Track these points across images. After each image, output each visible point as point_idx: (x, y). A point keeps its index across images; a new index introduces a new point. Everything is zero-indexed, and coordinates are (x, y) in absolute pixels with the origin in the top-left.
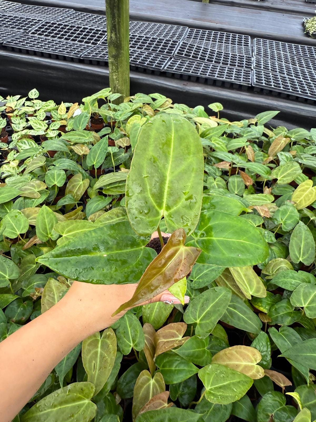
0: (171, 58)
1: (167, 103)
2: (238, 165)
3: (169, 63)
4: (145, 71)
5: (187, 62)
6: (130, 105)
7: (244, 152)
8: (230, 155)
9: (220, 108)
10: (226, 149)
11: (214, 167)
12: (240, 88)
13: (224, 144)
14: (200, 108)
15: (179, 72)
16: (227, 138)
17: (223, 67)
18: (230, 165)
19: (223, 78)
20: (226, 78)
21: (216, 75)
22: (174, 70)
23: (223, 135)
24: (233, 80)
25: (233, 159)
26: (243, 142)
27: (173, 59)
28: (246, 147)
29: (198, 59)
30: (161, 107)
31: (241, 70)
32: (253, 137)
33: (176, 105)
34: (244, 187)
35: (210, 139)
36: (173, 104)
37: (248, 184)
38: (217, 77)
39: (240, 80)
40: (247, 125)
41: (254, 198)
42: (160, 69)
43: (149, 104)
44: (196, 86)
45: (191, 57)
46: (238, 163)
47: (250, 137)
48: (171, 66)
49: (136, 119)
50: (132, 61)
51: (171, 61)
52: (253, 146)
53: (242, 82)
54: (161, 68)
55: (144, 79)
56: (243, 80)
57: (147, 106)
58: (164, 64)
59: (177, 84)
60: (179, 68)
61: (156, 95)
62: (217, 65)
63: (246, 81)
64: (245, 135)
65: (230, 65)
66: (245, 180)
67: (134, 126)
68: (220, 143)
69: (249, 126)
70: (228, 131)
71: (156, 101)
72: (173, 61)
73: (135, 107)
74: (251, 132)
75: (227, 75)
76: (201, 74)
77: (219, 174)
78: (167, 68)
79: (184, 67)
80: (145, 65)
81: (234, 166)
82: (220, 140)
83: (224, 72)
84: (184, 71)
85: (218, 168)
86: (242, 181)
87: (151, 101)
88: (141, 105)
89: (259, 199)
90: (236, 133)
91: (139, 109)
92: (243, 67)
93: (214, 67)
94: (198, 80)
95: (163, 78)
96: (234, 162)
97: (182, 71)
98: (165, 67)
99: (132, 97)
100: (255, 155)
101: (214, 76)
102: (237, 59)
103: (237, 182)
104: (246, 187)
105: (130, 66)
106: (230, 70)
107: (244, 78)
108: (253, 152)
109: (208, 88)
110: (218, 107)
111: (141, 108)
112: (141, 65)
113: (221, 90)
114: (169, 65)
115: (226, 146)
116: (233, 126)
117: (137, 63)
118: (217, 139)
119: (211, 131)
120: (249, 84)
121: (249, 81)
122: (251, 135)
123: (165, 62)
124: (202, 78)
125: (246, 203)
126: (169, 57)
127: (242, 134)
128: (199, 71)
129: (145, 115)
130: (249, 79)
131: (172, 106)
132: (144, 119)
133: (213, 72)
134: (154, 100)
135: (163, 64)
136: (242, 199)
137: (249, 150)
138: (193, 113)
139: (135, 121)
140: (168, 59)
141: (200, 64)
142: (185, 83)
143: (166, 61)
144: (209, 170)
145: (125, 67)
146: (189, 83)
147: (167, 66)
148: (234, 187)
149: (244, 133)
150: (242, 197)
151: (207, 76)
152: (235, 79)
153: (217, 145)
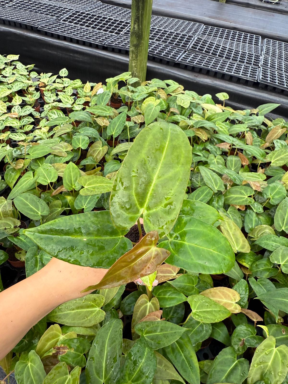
0: (186, 51)
1: (179, 89)
2: (237, 147)
3: (183, 56)
4: (161, 61)
5: (200, 56)
6: (147, 89)
7: (244, 137)
8: (231, 138)
9: (226, 97)
10: (227, 132)
11: (216, 147)
12: (246, 83)
13: (226, 128)
14: (208, 96)
15: (192, 65)
16: (229, 124)
17: (232, 63)
18: (230, 146)
19: (231, 72)
20: (234, 73)
21: (225, 70)
22: (187, 62)
23: (226, 121)
24: (240, 75)
25: (233, 141)
26: (244, 128)
27: (187, 53)
28: (246, 132)
29: (210, 54)
30: (173, 92)
31: (249, 67)
32: (253, 124)
33: (187, 92)
34: (240, 166)
35: (214, 123)
36: (184, 90)
37: (244, 164)
38: (226, 71)
39: (247, 76)
40: (249, 114)
41: (248, 176)
42: (174, 60)
43: (163, 89)
44: (206, 78)
45: (204, 52)
46: (237, 145)
47: (250, 124)
48: (185, 59)
49: (151, 100)
50: (150, 51)
51: (185, 54)
52: (252, 133)
53: (248, 77)
54: (176, 60)
55: (159, 69)
56: (250, 76)
57: (162, 90)
58: (179, 56)
59: (189, 75)
60: (192, 61)
61: (170, 82)
62: (227, 60)
63: (252, 77)
64: (246, 123)
65: (240, 61)
66: (241, 160)
67: (149, 106)
68: (224, 127)
69: (251, 115)
70: (231, 118)
71: (169, 87)
72: (187, 54)
73: (150, 90)
74: (252, 120)
75: (235, 71)
76: (211, 67)
77: (219, 153)
78: (181, 60)
79: (197, 60)
80: (162, 55)
81: (234, 147)
82: (224, 124)
83: (233, 68)
84: (196, 63)
85: (219, 148)
86: (239, 160)
87: (165, 86)
88: (155, 88)
89: (253, 177)
90: (238, 120)
91: (154, 93)
92: (251, 64)
93: (225, 63)
94: (208, 73)
95: (177, 69)
96: (234, 143)
97: (194, 64)
98: (179, 58)
99: (149, 82)
100: (253, 141)
101: (224, 70)
102: (247, 56)
103: (235, 161)
104: (242, 166)
105: (148, 56)
106: (239, 67)
107: (250, 74)
108: (251, 138)
109: (216, 81)
110: (224, 96)
111: (155, 91)
112: (157, 56)
113: (229, 84)
114: (183, 58)
115: (228, 130)
116: (236, 114)
117: (155, 53)
118: (221, 123)
119: (216, 116)
120: (255, 80)
121: (255, 78)
122: (252, 123)
123: (179, 54)
124: (212, 71)
125: (241, 178)
126: (184, 50)
127: (243, 121)
128: (210, 65)
129: (159, 98)
130: (256, 75)
131: (183, 92)
132: (158, 101)
133: (222, 67)
134: (168, 85)
135: (177, 56)
136: (237, 175)
137: (248, 135)
138: (202, 100)
139: (150, 102)
140: (182, 52)
141: (211, 58)
142: (196, 75)
143: (181, 54)
144: (211, 148)
145: (144, 56)
146: (200, 75)
147: (181, 58)
148: (232, 165)
149: (245, 120)
150: (238, 173)
151: (217, 70)
152: (242, 75)
153: (220, 129)
